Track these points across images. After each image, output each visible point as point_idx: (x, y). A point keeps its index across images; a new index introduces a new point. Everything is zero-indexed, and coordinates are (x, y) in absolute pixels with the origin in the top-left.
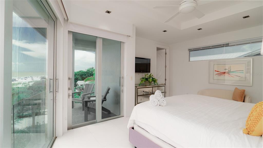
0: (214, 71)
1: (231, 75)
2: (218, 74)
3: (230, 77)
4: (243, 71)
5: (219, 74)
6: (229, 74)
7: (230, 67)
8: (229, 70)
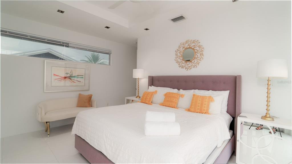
0: (53, 74)
1: (72, 80)
2: (57, 79)
3: (71, 82)
4: (83, 76)
5: (59, 79)
6: (70, 79)
7: (72, 71)
8: (71, 74)
